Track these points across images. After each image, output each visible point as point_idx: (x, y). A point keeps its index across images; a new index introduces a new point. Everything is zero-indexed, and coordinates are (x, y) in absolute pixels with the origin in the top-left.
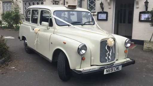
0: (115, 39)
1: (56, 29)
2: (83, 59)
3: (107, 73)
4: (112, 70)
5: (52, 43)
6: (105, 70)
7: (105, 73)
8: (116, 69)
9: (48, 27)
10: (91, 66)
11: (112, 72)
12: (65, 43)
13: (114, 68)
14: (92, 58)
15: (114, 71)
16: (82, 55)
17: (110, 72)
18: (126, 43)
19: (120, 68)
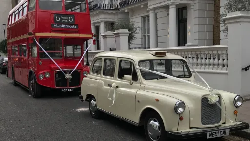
0: (221, 96)
1: (143, 84)
2: (181, 119)
3: (211, 137)
4: (217, 134)
5: (138, 102)
6: (208, 134)
7: (208, 137)
8: (222, 133)
9: (132, 82)
10: (191, 128)
11: (217, 136)
12: (158, 100)
13: (219, 131)
14: (192, 119)
15: (219, 136)
16: (179, 114)
17: (215, 136)
18: (235, 102)
19: (228, 132)
